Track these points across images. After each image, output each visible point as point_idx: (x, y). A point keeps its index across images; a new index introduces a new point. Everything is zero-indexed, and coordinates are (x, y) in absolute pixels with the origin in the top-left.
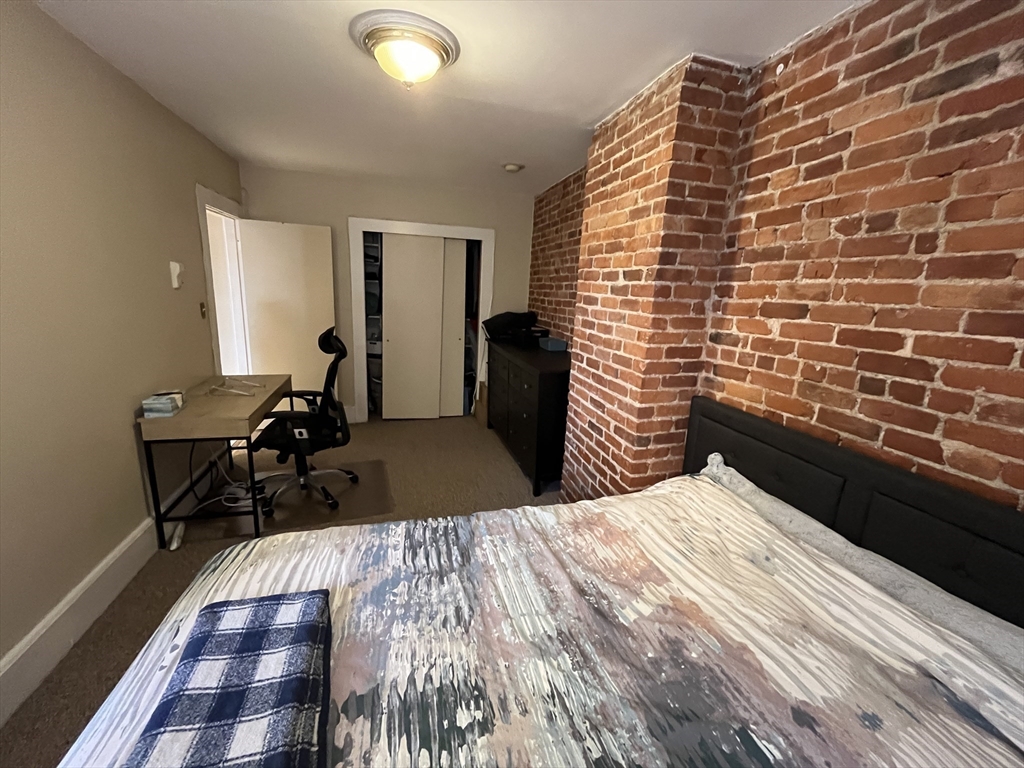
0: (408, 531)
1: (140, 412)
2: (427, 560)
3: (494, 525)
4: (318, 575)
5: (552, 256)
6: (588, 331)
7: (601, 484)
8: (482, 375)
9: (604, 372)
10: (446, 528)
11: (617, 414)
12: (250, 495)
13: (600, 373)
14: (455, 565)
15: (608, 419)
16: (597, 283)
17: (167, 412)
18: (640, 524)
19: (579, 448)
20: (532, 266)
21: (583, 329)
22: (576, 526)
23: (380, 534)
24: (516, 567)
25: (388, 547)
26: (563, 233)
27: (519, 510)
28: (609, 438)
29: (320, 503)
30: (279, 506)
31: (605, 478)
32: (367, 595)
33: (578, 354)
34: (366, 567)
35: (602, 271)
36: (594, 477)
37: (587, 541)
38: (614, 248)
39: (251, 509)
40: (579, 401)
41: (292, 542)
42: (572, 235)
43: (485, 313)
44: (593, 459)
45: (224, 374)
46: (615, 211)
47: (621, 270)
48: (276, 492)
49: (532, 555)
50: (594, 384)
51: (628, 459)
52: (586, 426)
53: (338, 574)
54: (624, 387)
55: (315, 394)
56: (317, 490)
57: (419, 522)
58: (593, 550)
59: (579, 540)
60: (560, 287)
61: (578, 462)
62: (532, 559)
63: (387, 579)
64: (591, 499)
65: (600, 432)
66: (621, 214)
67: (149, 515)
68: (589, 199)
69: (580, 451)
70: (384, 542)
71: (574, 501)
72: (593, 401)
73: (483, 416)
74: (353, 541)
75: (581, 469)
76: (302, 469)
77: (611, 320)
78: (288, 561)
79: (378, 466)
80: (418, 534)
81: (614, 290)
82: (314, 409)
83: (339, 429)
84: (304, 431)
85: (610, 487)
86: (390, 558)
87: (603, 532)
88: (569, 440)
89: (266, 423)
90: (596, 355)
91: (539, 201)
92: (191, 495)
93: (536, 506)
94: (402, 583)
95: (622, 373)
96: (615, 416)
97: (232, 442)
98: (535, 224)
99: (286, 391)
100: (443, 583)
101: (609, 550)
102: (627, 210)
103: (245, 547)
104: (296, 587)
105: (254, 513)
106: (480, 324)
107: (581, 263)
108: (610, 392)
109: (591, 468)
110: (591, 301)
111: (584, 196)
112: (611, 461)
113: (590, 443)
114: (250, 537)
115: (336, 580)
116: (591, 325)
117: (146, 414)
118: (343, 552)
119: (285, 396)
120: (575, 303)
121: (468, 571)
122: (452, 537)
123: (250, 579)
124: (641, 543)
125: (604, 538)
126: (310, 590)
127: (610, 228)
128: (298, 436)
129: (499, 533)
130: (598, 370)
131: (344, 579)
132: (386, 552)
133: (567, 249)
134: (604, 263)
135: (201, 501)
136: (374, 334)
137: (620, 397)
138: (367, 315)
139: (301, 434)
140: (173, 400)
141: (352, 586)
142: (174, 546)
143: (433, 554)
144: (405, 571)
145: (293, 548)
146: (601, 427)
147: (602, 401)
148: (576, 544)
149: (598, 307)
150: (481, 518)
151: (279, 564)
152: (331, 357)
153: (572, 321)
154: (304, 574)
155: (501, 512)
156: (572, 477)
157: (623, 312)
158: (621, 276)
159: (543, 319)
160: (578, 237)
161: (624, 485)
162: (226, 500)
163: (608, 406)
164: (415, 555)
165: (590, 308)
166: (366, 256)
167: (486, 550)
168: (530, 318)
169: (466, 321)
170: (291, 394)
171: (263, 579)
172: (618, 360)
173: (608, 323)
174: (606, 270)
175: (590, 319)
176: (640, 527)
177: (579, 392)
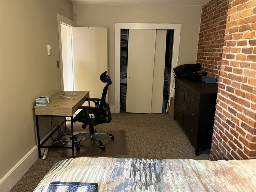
0: (133, 163)
1: (35, 104)
2: (140, 177)
3: (173, 166)
4: (94, 176)
5: (210, 35)
6: (228, 73)
7: (233, 153)
8: (172, 94)
9: (236, 94)
10: (150, 164)
11: (243, 116)
12: (71, 141)
13: (234, 94)
14: (153, 182)
15: (238, 119)
16: (234, 47)
17: (44, 104)
18: (253, 175)
19: (221, 133)
20: (200, 41)
21: (225, 72)
22: (216, 172)
23: (121, 163)
24: (183, 188)
25: (124, 169)
26: (217, 23)
27: (186, 160)
28: (238, 129)
29: (98, 147)
30: (82, 146)
31: (235, 150)
32: (113, 189)
33: (222, 85)
34: (114, 176)
35: (237, 41)
36: (229, 149)
37: (222, 181)
38: (244, 28)
39: (72, 146)
40: (221, 109)
41: (85, 161)
42: (222, 23)
43: (175, 65)
44: (229, 139)
45: (65, 90)
46: (245, 9)
47: (248, 40)
48: (81, 140)
49: (192, 183)
50: (230, 100)
51: (249, 141)
52: (225, 122)
53: (102, 177)
54: (248, 102)
55: (98, 100)
56: (97, 141)
57: (138, 160)
58: (225, 186)
59: (218, 180)
60: (214, 51)
61: (221, 141)
62: (191, 186)
63: (122, 183)
64: (227, 160)
65: (233, 126)
66: (249, 10)
67: (36, 144)
68: (231, 4)
69: (222, 135)
70: (122, 166)
71: (217, 160)
72: (229, 109)
73: (172, 114)
74: (109, 164)
75: (222, 144)
76: (92, 131)
77: (241, 67)
78: (83, 169)
79: (123, 133)
80: (137, 165)
81: (244, 51)
82: (97, 106)
83: (107, 115)
84: (93, 115)
85: (238, 155)
86: (124, 174)
87: (231, 177)
88: (216, 129)
89: (79, 111)
90: (232, 85)
91: (205, 8)
92: (50, 138)
93: (195, 159)
94: (129, 186)
95: (247, 95)
96: (242, 118)
97: (67, 118)
98: (202, 20)
99: (87, 98)
100: (147, 189)
101: (234, 187)
102: (252, 8)
103: (68, 161)
104: (85, 181)
105: (73, 148)
106: (172, 70)
107: (225, 37)
108: (240, 105)
109: (227, 144)
110: (231, 57)
111: (228, 3)
112: (239, 141)
113: (227, 131)
114: (70, 158)
115: (101, 180)
116: (230, 70)
117: (37, 105)
118: (105, 168)
119: (86, 100)
120: (222, 58)
121: (159, 186)
122: (152, 168)
123: (68, 175)
124: (253, 186)
125: (232, 180)
126: (90, 183)
127: (242, 18)
128: (90, 117)
129: (175, 170)
130: (233, 93)
131: (105, 181)
132: (123, 171)
133: (219, 31)
134: (239, 37)
135: (54, 141)
136: (124, 75)
137: (246, 108)
138: (121, 67)
139: (92, 116)
140: (46, 100)
141: (108, 184)
142: (44, 158)
143: (143, 175)
144: (130, 181)
145: (85, 164)
146: (234, 123)
147: (235, 109)
148: (216, 182)
149: (235, 60)
150: (167, 161)
151: (79, 170)
152: (105, 84)
153: (219, 68)
154: (89, 176)
155: (177, 160)
156: (217, 148)
157: (248, 62)
158: (248, 43)
159: (204, 67)
160: (225, 24)
161: (246, 155)
162: (63, 141)
163: (238, 112)
164: (135, 174)
165: (230, 61)
166: (122, 40)
167: (168, 177)
168: (198, 67)
169: (165, 69)
170: (89, 100)
171: (73, 175)
172: (245, 87)
173: (240, 68)
174: (239, 40)
175: (230, 66)
176: (253, 178)
177: (222, 104)
